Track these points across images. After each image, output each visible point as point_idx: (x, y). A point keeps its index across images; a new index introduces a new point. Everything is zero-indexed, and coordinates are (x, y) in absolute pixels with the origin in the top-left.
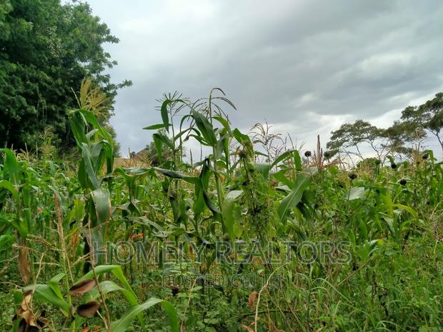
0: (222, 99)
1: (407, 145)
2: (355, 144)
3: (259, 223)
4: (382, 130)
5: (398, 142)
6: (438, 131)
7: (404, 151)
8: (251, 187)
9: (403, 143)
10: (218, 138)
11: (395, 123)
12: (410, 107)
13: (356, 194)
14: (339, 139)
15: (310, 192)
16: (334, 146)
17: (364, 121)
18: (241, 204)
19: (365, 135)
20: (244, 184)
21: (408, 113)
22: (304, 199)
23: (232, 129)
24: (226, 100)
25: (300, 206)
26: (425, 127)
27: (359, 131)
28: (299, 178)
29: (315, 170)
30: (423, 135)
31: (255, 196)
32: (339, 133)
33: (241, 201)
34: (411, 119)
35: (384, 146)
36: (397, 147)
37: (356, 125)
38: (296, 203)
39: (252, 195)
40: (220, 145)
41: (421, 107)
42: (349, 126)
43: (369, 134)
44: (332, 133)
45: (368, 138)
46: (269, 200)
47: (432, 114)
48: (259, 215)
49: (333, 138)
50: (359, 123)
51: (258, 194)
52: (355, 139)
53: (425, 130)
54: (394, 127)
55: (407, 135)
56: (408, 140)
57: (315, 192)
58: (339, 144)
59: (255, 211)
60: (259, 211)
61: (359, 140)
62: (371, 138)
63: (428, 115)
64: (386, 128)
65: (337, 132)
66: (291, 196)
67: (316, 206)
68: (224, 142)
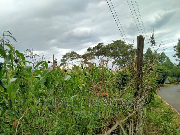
0: (9, 36)
1: (89, 61)
2: (71, 60)
3: (24, 91)
4: (81, 56)
5: (86, 60)
6: (99, 57)
7: (88, 63)
8: (20, 75)
9: (88, 61)
10: (7, 54)
11: (85, 53)
12: (90, 48)
13: (67, 78)
14: (65, 58)
15: (49, 77)
16: (64, 61)
17: (75, 52)
18: (15, 83)
19: (75, 57)
20: (17, 74)
21: (89, 50)
22: (47, 80)
23: (15, 50)
24: (12, 37)
25: (46, 84)
26: (95, 55)
27: (72, 55)
28: (45, 72)
29: (52, 69)
30: (93, 58)
31: (22, 79)
32: (65, 56)
33: (16, 82)
34: (90, 52)
35: (82, 62)
36: (85, 62)
37: (72, 53)
38: (44, 83)
39: (21, 79)
40: (8, 57)
41: (93, 48)
42: (69, 53)
43: (76, 57)
44: (63, 56)
45: (76, 58)
46: (29, 81)
47: (97, 51)
48: (24, 88)
49: (63, 58)
50: (73, 53)
51: (23, 78)
52: (71, 59)
53: (95, 56)
54: (85, 55)
55: (89, 58)
56: (89, 60)
57: (51, 77)
58: (66, 60)
59: (22, 86)
60: (24, 86)
61: (73, 59)
62: (77, 58)
63: (96, 51)
64: (82, 55)
65: (65, 55)
66: (41, 80)
67: (52, 83)
68: (10, 56)
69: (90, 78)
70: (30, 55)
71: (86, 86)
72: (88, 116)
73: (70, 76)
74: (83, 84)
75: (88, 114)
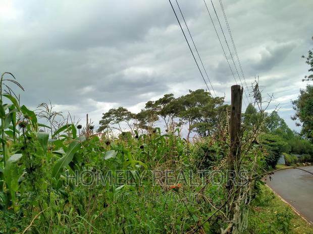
0: (12, 81)
1: (148, 125)
2: (118, 122)
3: (34, 179)
4: (134, 114)
5: (143, 122)
6: (165, 117)
7: (147, 128)
8: (28, 150)
9: (146, 123)
10: (7, 112)
11: (142, 110)
12: (150, 102)
13: (110, 155)
14: (108, 119)
15: (79, 154)
16: (104, 124)
17: (124, 108)
18: (19, 165)
19: (124, 117)
20: (23, 148)
21: (149, 104)
22: (74, 159)
23: (21, 105)
24: (16, 83)
25: (72, 165)
26: (158, 114)
27: (120, 114)
28: (72, 144)
29: (84, 138)
30: (156, 119)
31: (31, 157)
32: (108, 115)
33: (20, 162)
34: (151, 108)
35: (135, 125)
36: (142, 126)
37: (118, 110)
38: (68, 162)
39: (29, 157)
40: (8, 118)
41: (156, 102)
42: (114, 110)
43: (126, 117)
44: (103, 114)
45: (126, 119)
46: (43, 160)
47: (162, 107)
48: (34, 173)
49: (103, 118)
50: (121, 109)
51: (33, 156)
52: (117, 119)
53: (158, 116)
54: (141, 113)
55: (148, 118)
56: (148, 121)
57: (83, 154)
58: (108, 122)
59: (31, 170)
60: (34, 170)
61: (120, 120)
62: (128, 119)
63: (160, 107)
64: (137, 113)
66: (65, 158)
67: (83, 164)
68: (12, 116)
69: (150, 154)
70: (46, 114)
71: (142, 168)
72: (146, 224)
73: (115, 151)
74: (137, 166)
75: (145, 220)
